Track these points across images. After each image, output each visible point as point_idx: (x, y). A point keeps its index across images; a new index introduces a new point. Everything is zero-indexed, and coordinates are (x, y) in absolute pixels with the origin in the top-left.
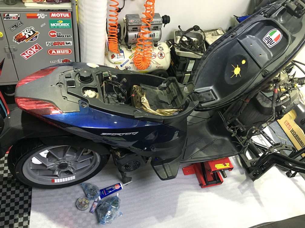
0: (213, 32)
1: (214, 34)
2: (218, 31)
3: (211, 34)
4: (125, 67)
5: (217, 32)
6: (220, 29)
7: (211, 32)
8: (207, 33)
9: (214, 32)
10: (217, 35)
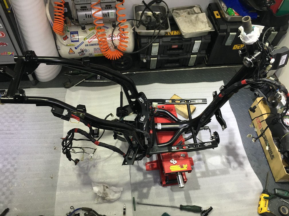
0: (188, 10)
1: (191, 12)
2: (194, 8)
3: (187, 12)
4: (81, 50)
5: (193, 10)
6: (197, 7)
7: (186, 10)
8: (182, 11)
9: (190, 9)
10: (194, 13)
